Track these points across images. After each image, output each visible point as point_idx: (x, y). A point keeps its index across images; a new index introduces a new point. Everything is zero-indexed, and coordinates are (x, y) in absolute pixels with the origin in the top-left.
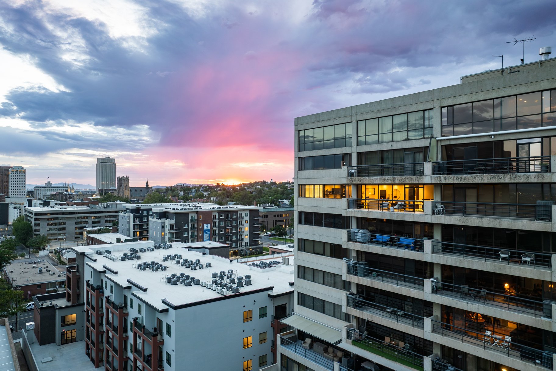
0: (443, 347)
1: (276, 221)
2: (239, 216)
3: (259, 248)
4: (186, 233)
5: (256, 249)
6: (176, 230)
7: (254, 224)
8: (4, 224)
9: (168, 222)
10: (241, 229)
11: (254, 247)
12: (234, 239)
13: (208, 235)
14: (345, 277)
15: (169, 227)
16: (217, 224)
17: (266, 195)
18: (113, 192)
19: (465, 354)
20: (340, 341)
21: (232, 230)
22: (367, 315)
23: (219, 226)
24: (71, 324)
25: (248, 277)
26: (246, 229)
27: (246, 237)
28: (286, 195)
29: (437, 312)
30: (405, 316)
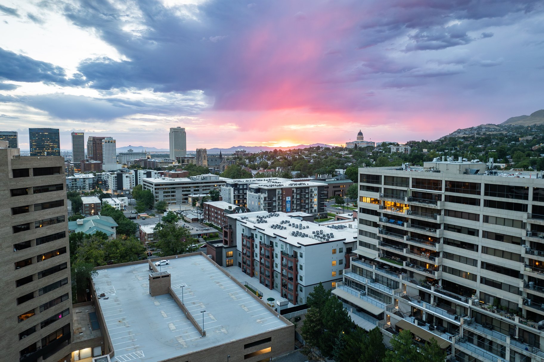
0: (410, 258)
1: (335, 191)
2: (310, 191)
3: (324, 214)
4: (274, 203)
5: (322, 214)
6: (268, 201)
7: (321, 197)
8: (120, 189)
9: (263, 196)
10: (311, 200)
11: (321, 213)
12: (307, 207)
13: (289, 205)
14: (378, 235)
15: (263, 199)
16: (295, 197)
17: (324, 165)
18: (189, 160)
19: (417, 260)
20: (376, 258)
21: (305, 200)
22: (386, 248)
23: (296, 198)
24: (231, 257)
25: (332, 234)
26: (315, 200)
27: (315, 206)
28: (341, 164)
29: (409, 247)
30: (399, 249)
